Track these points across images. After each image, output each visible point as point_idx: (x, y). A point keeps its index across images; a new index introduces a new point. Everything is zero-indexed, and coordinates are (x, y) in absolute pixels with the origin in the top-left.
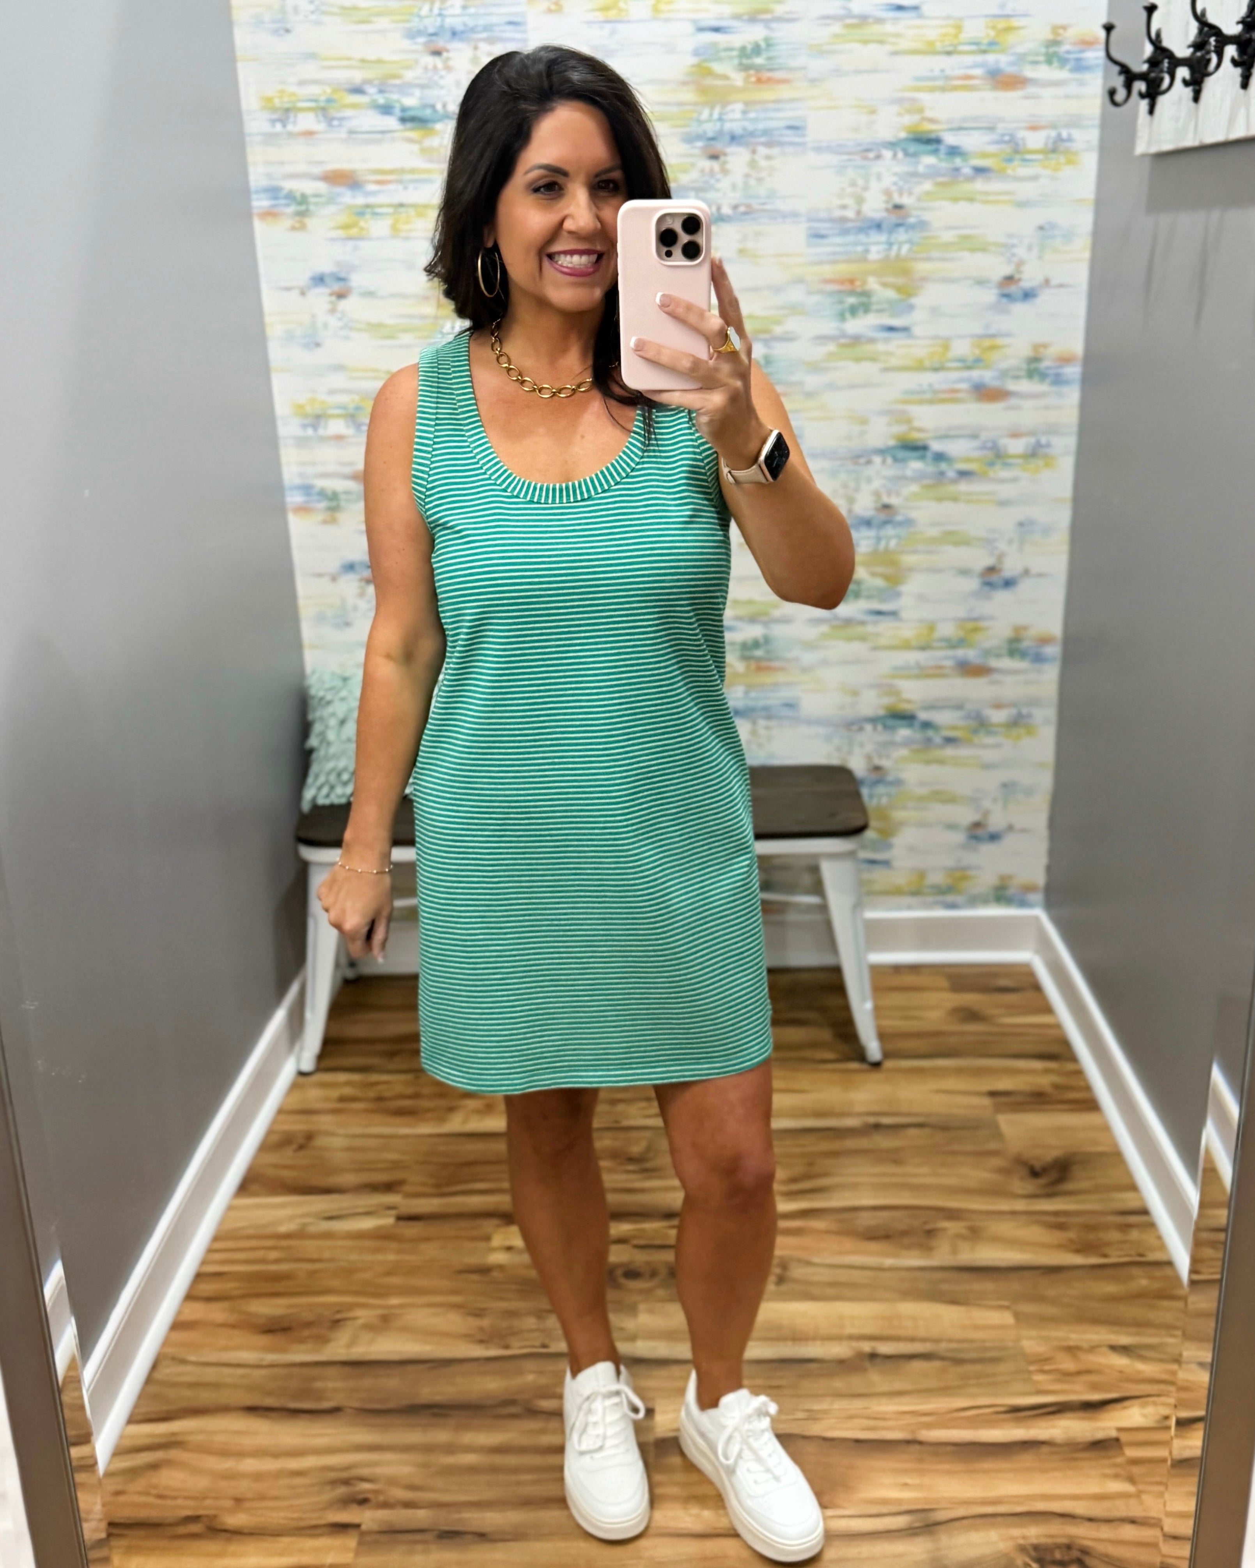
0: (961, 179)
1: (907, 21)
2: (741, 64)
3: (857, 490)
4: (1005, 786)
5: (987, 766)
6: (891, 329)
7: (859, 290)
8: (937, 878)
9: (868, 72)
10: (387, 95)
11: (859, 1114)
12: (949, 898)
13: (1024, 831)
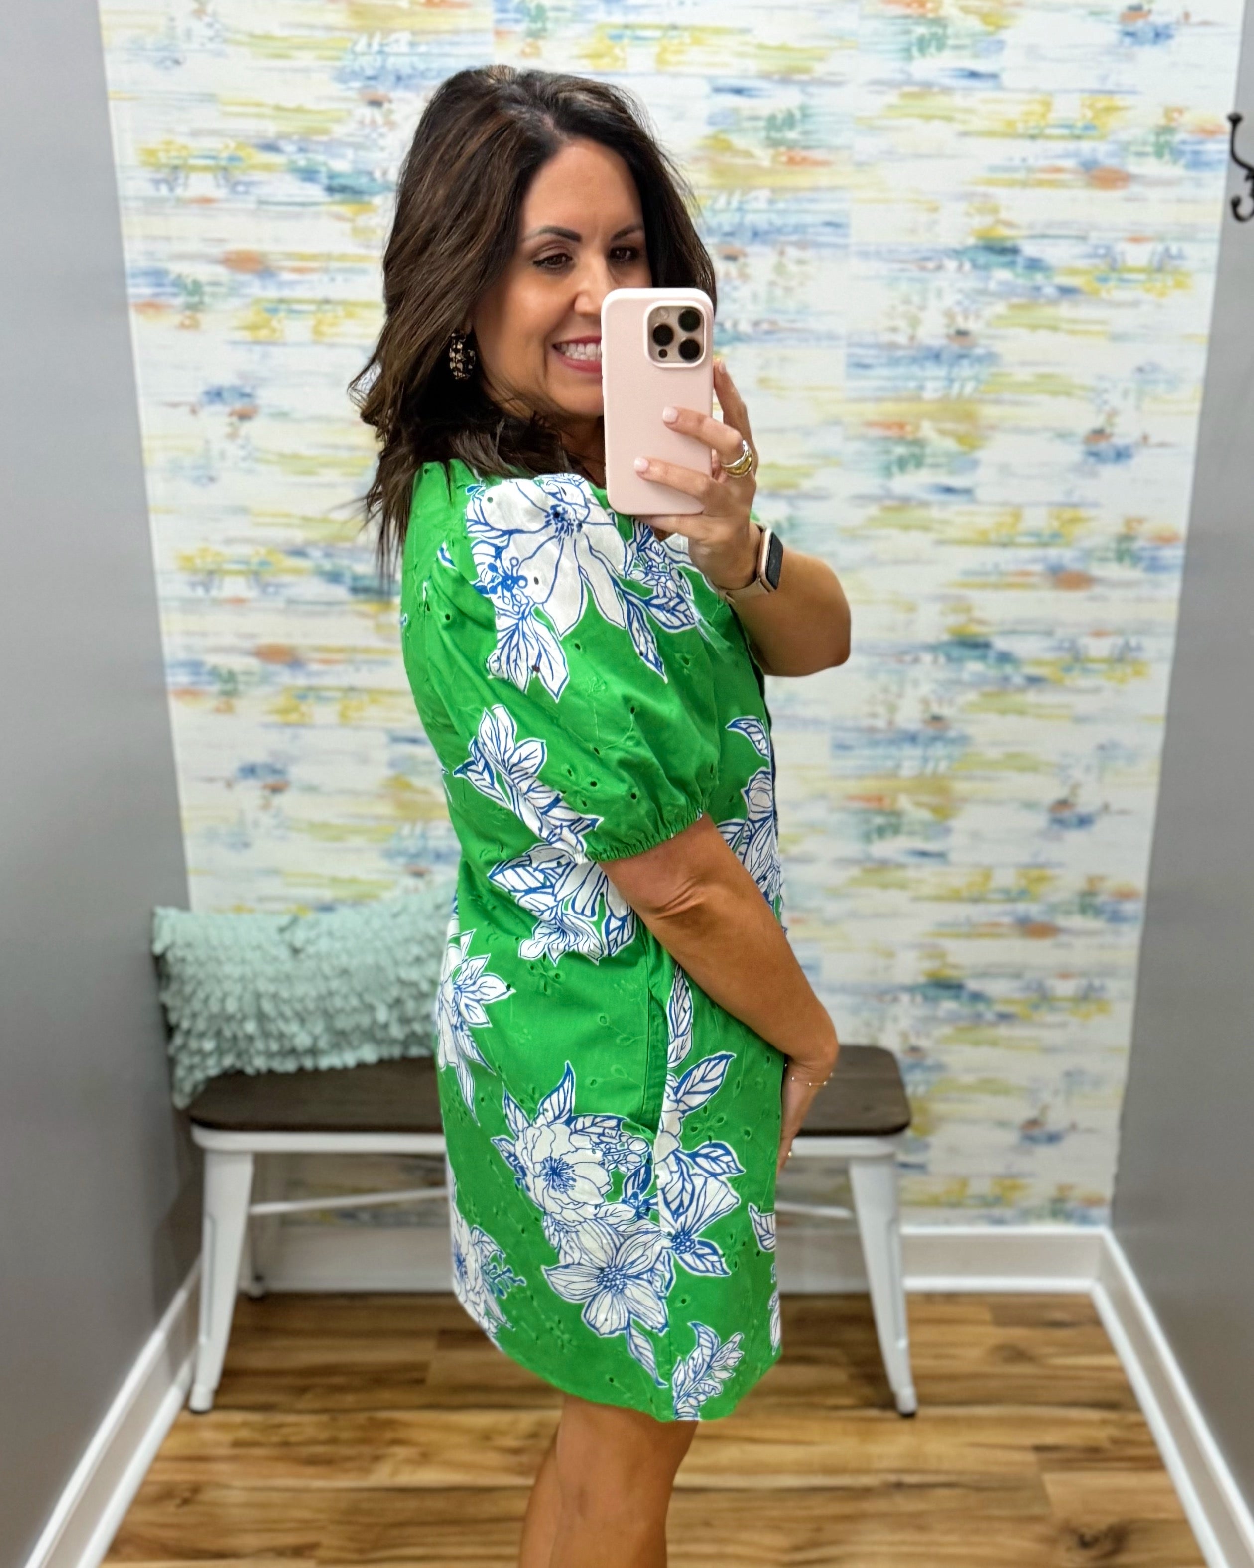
0: (1042, 301)
1: (982, 92)
2: (768, 138)
3: (900, 696)
4: (1068, 1074)
5: (1050, 1050)
6: (949, 490)
7: (910, 437)
8: (981, 1187)
9: (929, 156)
10: (311, 156)
11: (878, 1471)
12: (996, 1212)
13: (1089, 1130)
